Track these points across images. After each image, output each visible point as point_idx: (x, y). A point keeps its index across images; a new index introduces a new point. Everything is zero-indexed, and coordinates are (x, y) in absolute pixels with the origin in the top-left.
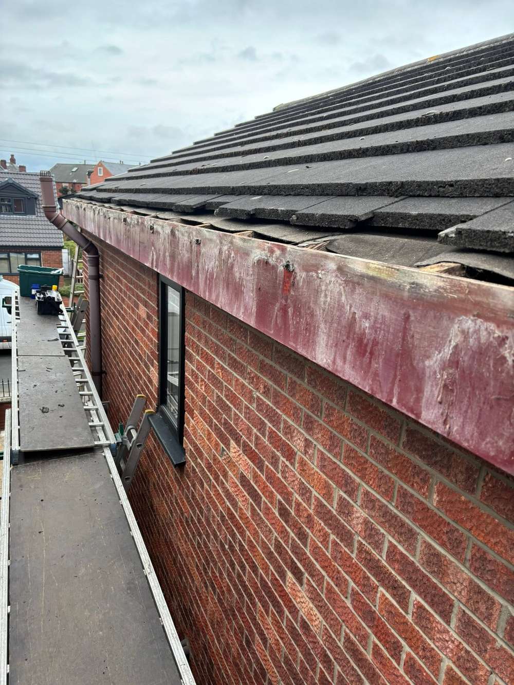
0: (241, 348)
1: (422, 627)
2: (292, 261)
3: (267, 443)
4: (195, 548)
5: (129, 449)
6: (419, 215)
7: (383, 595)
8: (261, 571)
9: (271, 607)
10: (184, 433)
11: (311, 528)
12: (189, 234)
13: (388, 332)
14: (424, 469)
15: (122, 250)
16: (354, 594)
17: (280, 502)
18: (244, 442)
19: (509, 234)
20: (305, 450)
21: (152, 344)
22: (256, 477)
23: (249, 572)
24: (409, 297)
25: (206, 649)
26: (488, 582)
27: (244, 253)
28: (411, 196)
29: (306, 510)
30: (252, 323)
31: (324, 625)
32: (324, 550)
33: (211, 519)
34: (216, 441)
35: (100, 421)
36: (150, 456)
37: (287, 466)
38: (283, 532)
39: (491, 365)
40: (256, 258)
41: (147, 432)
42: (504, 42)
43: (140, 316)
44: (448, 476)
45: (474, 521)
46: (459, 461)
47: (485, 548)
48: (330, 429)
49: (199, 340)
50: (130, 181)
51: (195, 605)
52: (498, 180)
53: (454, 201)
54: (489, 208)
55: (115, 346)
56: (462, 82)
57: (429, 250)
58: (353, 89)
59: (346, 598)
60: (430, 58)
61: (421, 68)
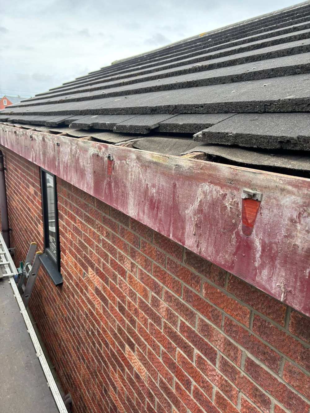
0: (92, 209)
1: (201, 369)
2: (112, 154)
3: (110, 267)
4: (72, 336)
5: (27, 277)
6: (184, 124)
7: (179, 352)
8: (110, 346)
9: (118, 367)
10: (61, 265)
11: (137, 316)
12: (53, 139)
13: (166, 195)
14: (196, 275)
15: (15, 152)
16: (163, 354)
17: (119, 303)
18: (97, 267)
19: (230, 134)
20: (131, 269)
21: (38, 210)
22: (104, 288)
23: (104, 347)
24: (175, 174)
25: (81, 398)
26: (234, 338)
27: (84, 150)
28: (181, 114)
29: (134, 306)
30: (92, 193)
31: (148, 375)
32: (145, 329)
33: (80, 317)
34: (80, 268)
35: (7, 261)
36: (41, 281)
37: (122, 280)
38: (122, 321)
39: (219, 211)
40: (92, 153)
41: (38, 265)
42: (241, 25)
43: (30, 192)
44: (210, 278)
45: (225, 303)
46: (215, 269)
47: (231, 318)
48: (145, 255)
49: (66, 206)
50: (21, 108)
51: (73, 372)
52: (226, 103)
53: (204, 116)
54: (221, 119)
55: (16, 212)
56: (216, 48)
57: (189, 145)
58: (157, 52)
59: (159, 356)
60: (200, 34)
61: (196, 40)
